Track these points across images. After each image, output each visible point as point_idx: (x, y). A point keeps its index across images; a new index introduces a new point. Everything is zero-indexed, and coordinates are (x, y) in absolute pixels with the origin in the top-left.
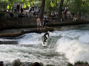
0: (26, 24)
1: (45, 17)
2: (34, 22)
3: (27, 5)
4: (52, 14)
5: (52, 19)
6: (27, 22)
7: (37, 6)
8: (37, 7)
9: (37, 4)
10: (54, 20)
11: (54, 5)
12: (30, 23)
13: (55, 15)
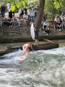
0: (14, 35)
1: (44, 24)
2: (27, 32)
3: (16, 7)
4: (56, 20)
5: (56, 27)
6: (17, 33)
7: (33, 7)
8: (33, 9)
9: (32, 4)
10: (60, 30)
11: (60, 6)
12: (20, 34)
13: (61, 21)
